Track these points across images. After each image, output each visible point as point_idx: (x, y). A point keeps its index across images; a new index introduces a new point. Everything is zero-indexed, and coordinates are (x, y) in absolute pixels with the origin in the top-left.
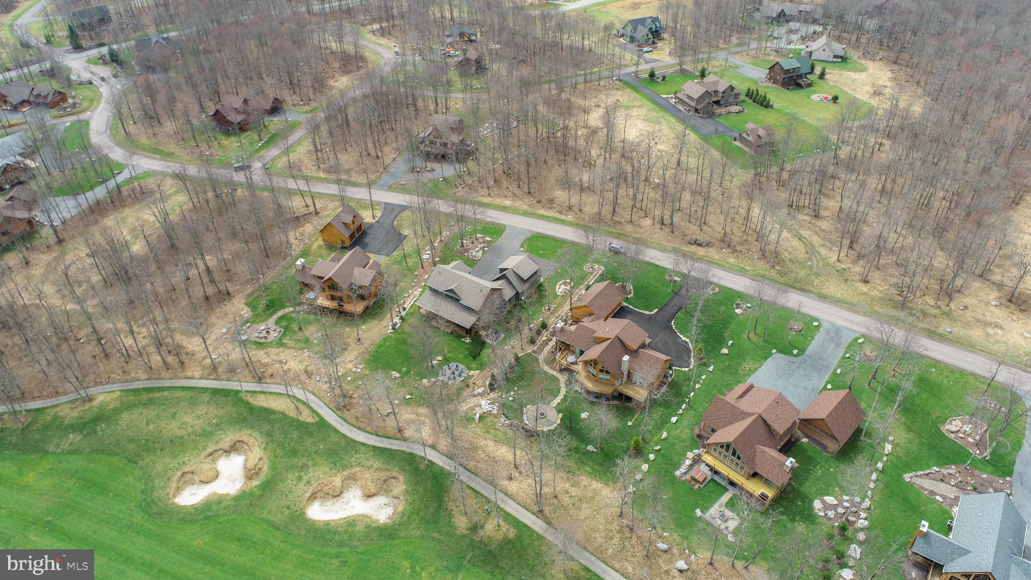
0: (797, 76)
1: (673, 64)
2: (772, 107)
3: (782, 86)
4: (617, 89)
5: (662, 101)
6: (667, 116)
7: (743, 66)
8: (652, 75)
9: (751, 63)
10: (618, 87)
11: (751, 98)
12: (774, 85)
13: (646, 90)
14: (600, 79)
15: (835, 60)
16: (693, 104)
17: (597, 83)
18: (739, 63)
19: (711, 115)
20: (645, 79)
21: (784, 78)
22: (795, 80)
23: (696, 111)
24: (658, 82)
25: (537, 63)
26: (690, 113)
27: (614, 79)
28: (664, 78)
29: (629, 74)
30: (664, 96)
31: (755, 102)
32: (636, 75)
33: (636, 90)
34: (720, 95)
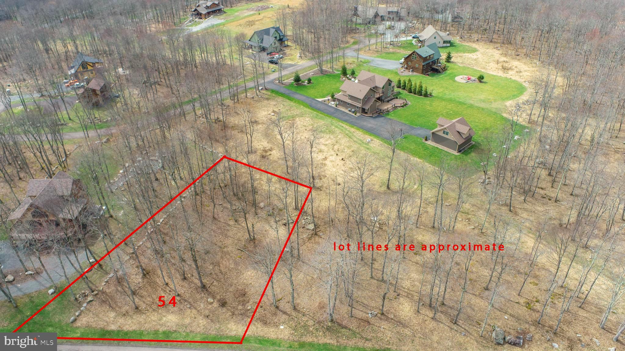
0: (432, 62)
1: (309, 67)
2: (431, 95)
3: (422, 73)
4: (268, 99)
5: (319, 106)
6: (335, 122)
7: (373, 60)
8: (297, 80)
9: (378, 57)
10: (267, 96)
11: (404, 89)
12: (415, 73)
13: (297, 96)
14: (246, 91)
15: (445, 45)
16: (359, 105)
17: (243, 95)
18: (368, 58)
19: (379, 113)
20: (291, 85)
21: (423, 66)
22: (431, 66)
23: (364, 111)
24: (305, 85)
25: (172, 83)
26: (358, 114)
27: (260, 88)
28: (309, 81)
29: (272, 82)
30: (320, 100)
31: (411, 92)
32: (281, 82)
33: (288, 97)
34: (381, 91)
